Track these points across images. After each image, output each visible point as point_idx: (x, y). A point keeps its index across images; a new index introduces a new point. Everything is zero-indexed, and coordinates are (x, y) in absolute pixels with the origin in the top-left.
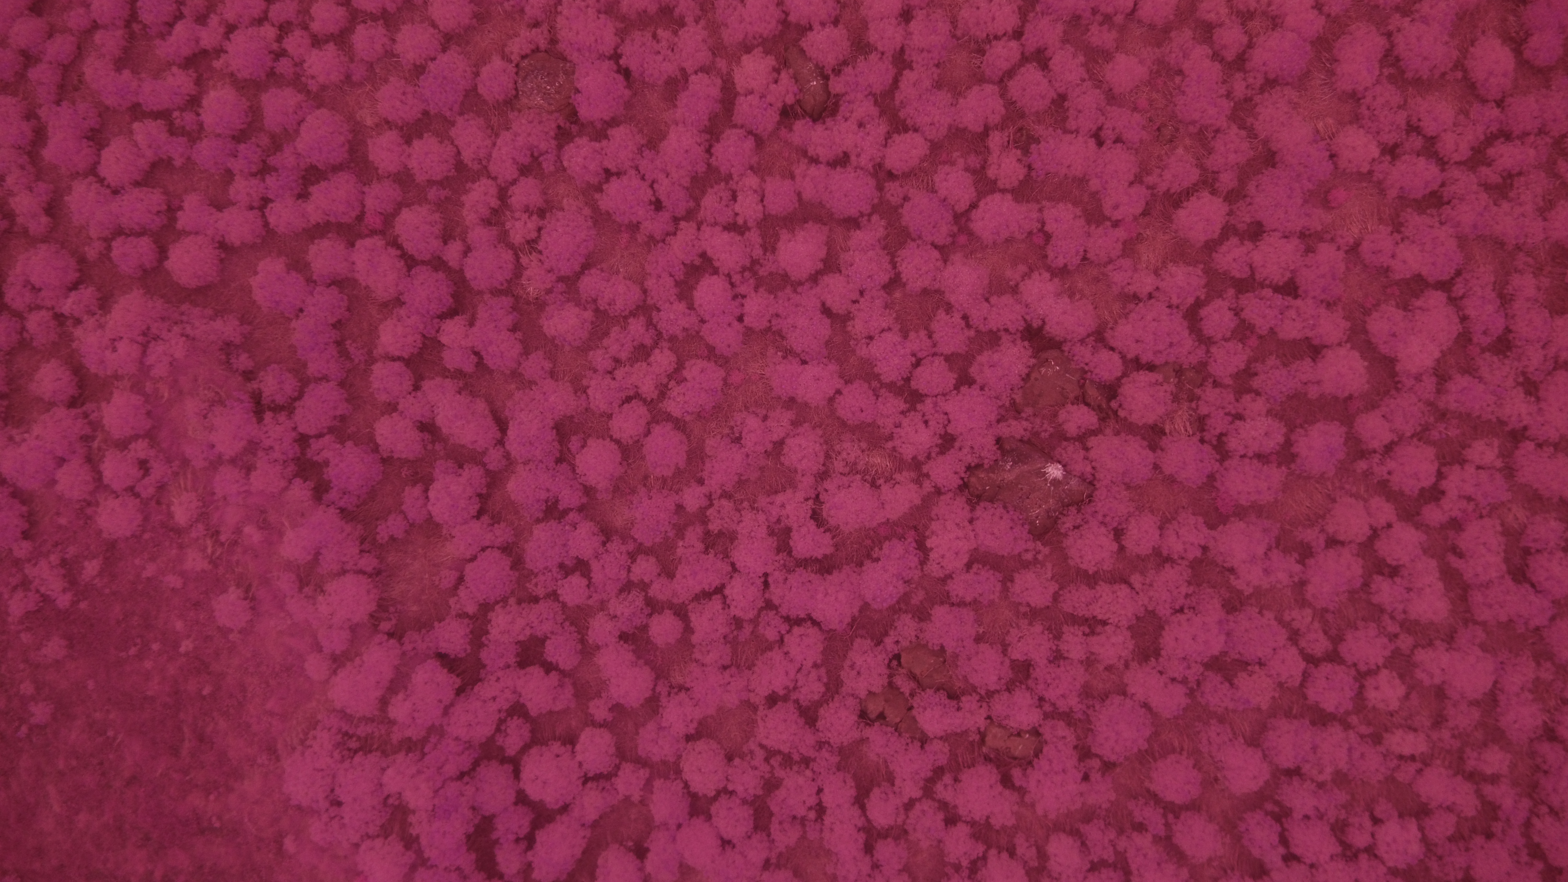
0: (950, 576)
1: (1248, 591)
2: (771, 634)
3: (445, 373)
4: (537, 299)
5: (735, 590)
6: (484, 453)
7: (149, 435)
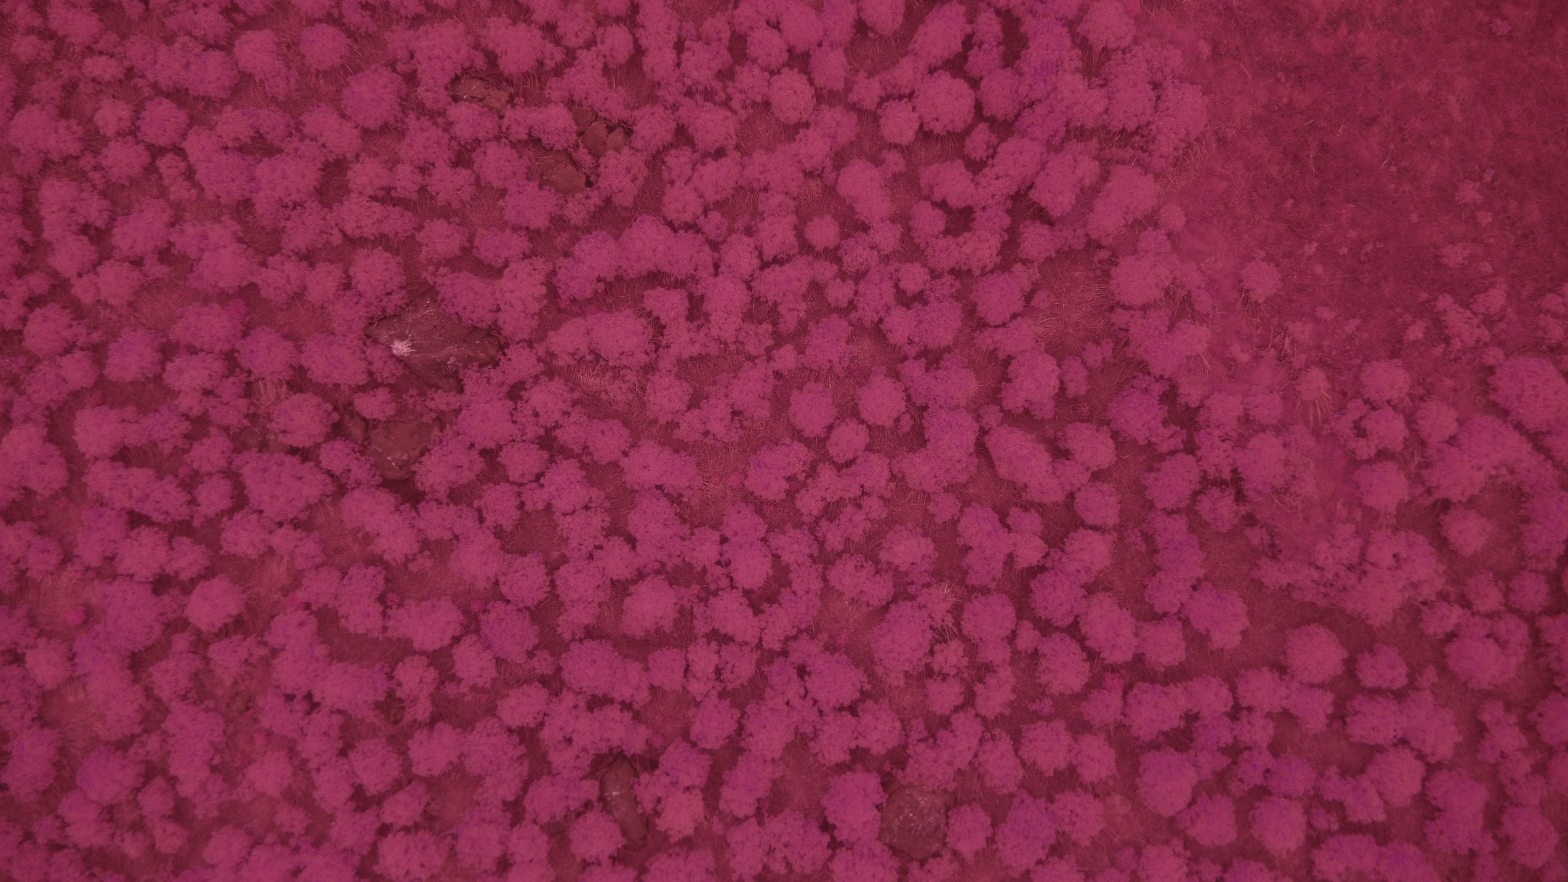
0: (526, 256)
2: (715, 216)
3: (1041, 508)
5: (748, 263)
6: (1002, 422)
7: (1355, 463)
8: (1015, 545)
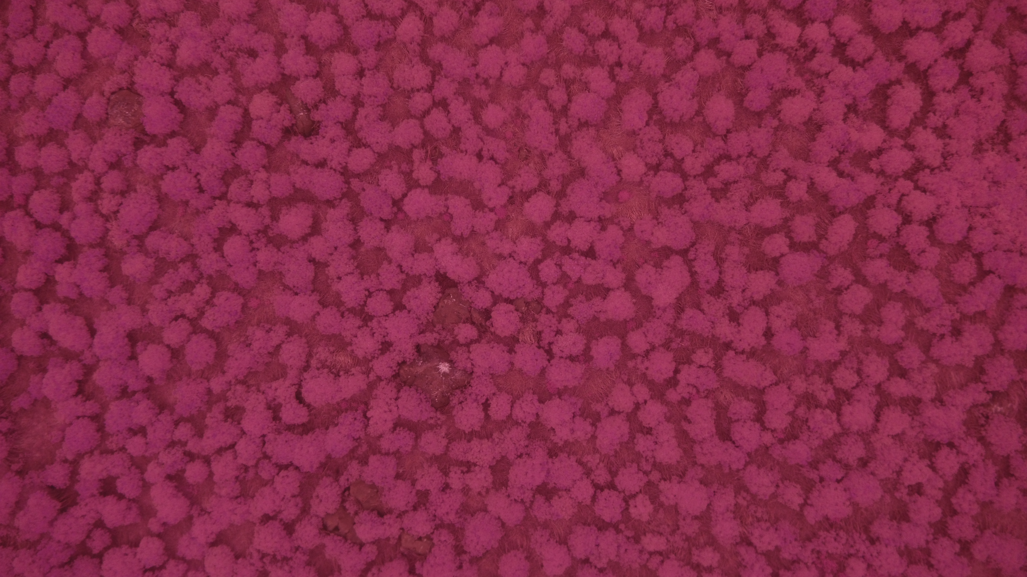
0: (381, 436)
1: (561, 444)
2: (265, 475)
3: (57, 300)
4: (121, 249)
5: (241, 446)
6: (82, 352)
8: (72, 275)
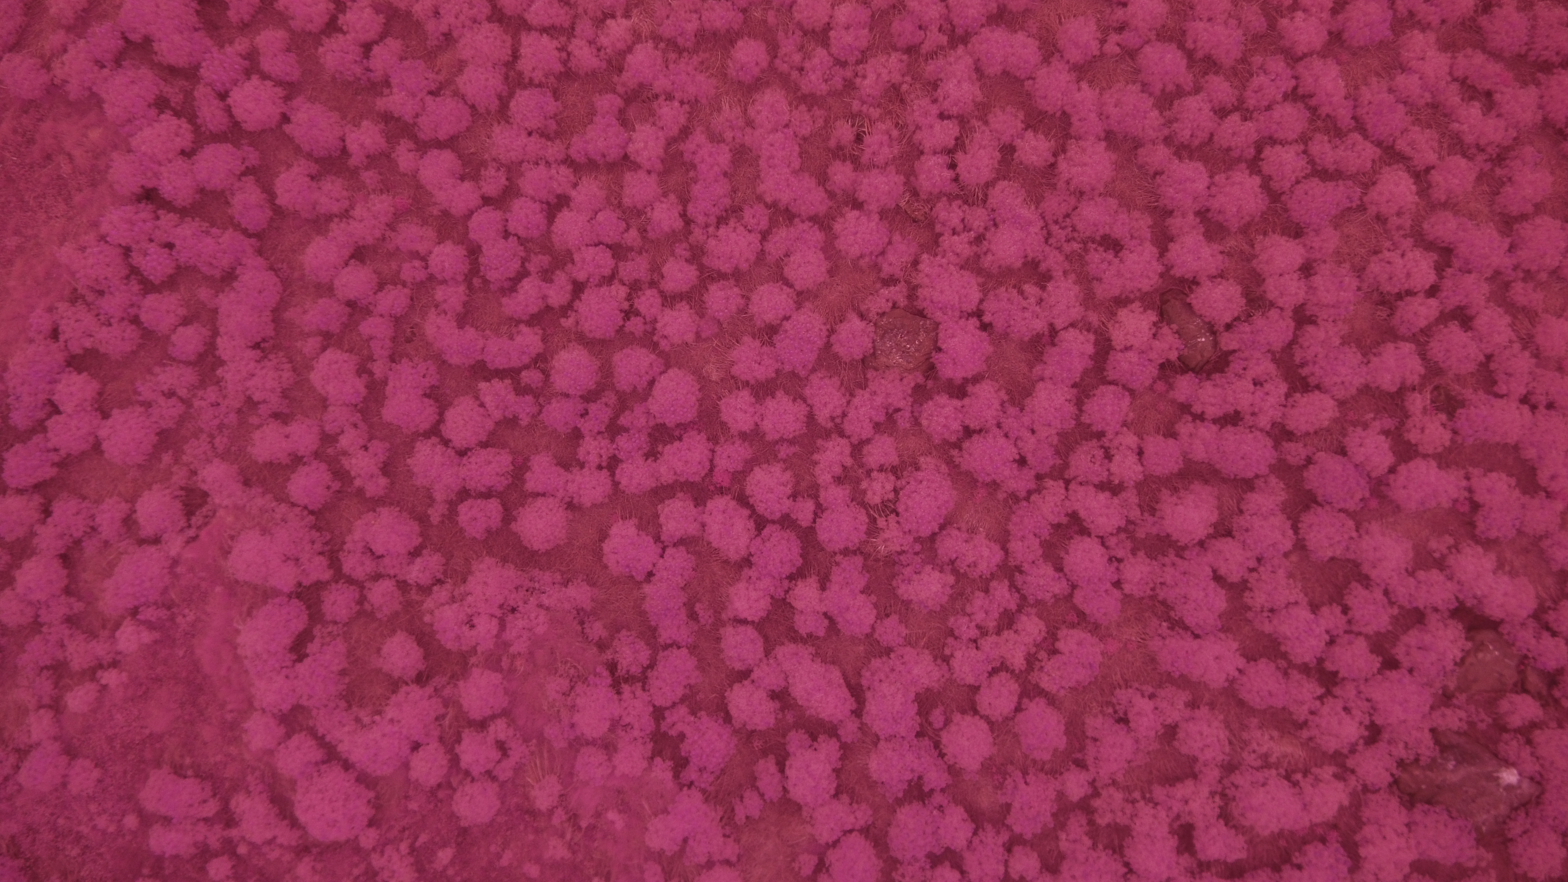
3: (795, 637)
4: (887, 557)
6: (839, 725)
7: (505, 713)
8: (821, 600)
